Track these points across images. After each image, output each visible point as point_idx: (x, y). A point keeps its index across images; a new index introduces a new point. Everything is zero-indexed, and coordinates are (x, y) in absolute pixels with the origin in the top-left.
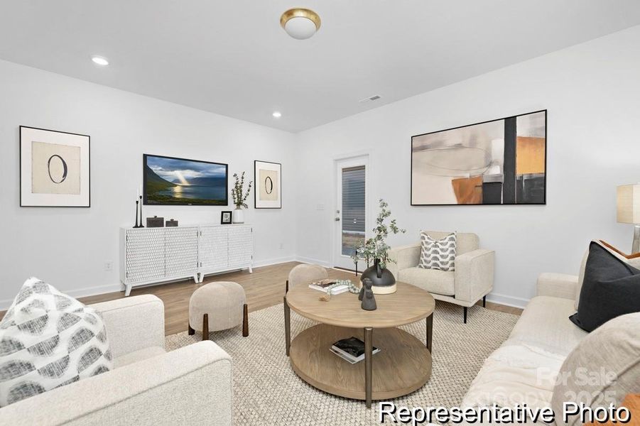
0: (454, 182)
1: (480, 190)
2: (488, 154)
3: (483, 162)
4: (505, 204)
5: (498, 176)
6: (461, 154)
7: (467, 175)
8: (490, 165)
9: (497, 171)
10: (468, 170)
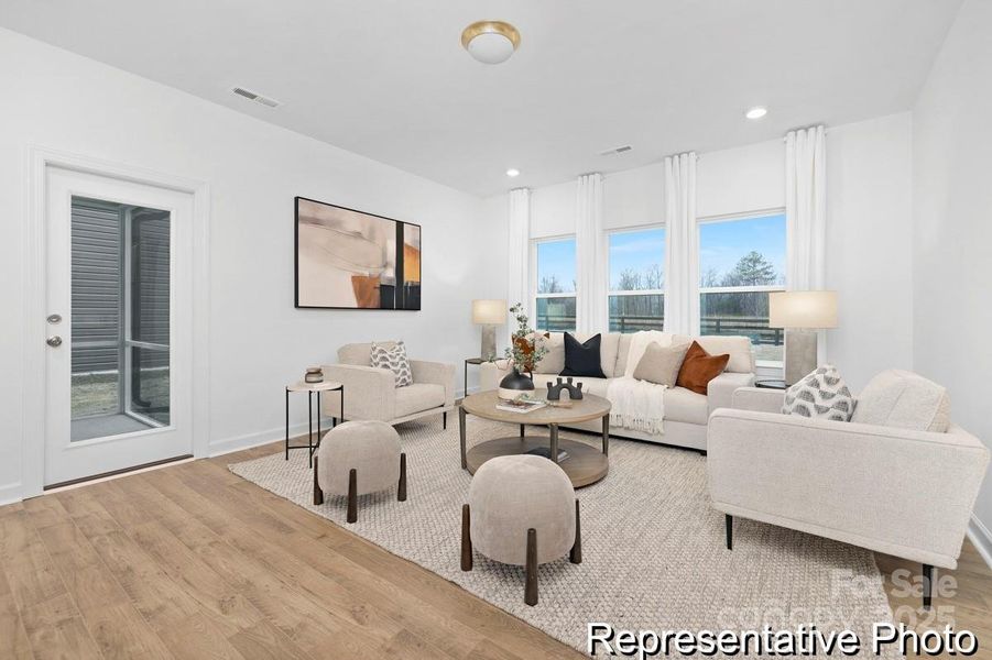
0: (354, 279)
1: (378, 292)
2: (384, 255)
3: (380, 263)
4: (397, 309)
5: (390, 280)
6: (361, 244)
7: (367, 273)
8: (385, 266)
9: (391, 273)
10: (368, 267)
